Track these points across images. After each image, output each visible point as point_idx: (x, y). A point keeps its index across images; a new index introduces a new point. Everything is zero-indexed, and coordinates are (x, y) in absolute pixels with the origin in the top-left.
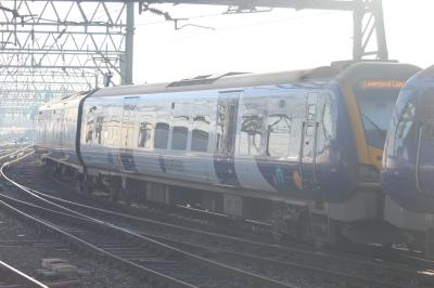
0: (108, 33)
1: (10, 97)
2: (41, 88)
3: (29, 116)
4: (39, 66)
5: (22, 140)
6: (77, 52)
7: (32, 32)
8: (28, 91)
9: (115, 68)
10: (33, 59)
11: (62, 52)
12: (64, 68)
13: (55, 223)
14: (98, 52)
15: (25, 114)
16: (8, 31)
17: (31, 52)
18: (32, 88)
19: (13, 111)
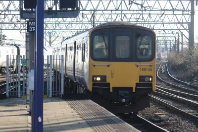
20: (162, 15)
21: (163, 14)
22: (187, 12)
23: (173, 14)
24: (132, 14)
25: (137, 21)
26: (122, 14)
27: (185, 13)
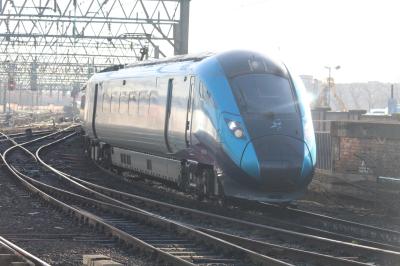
1: (48, 71)
2: (85, 61)
3: (69, 93)
5: (62, 120)
6: (126, 20)
8: (69, 64)
9: (169, 40)
10: (74, 29)
11: (108, 20)
12: (110, 39)
13: (100, 216)
14: (149, 21)
15: (65, 91)
17: (72, 20)
18: (73, 61)
19: (51, 87)
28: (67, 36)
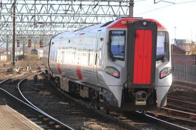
0: (120, 6)
4: (85, 23)
6: (104, 15)
7: (81, 5)
10: (81, 19)
11: (97, 16)
14: (115, 16)
16: (68, 4)
20: (96, 6)
21: (97, 4)
22: (125, 4)
23: (109, 5)
24: (60, 5)
25: (66, 13)
26: (48, 4)
27: (122, 4)
28: (78, 23)
